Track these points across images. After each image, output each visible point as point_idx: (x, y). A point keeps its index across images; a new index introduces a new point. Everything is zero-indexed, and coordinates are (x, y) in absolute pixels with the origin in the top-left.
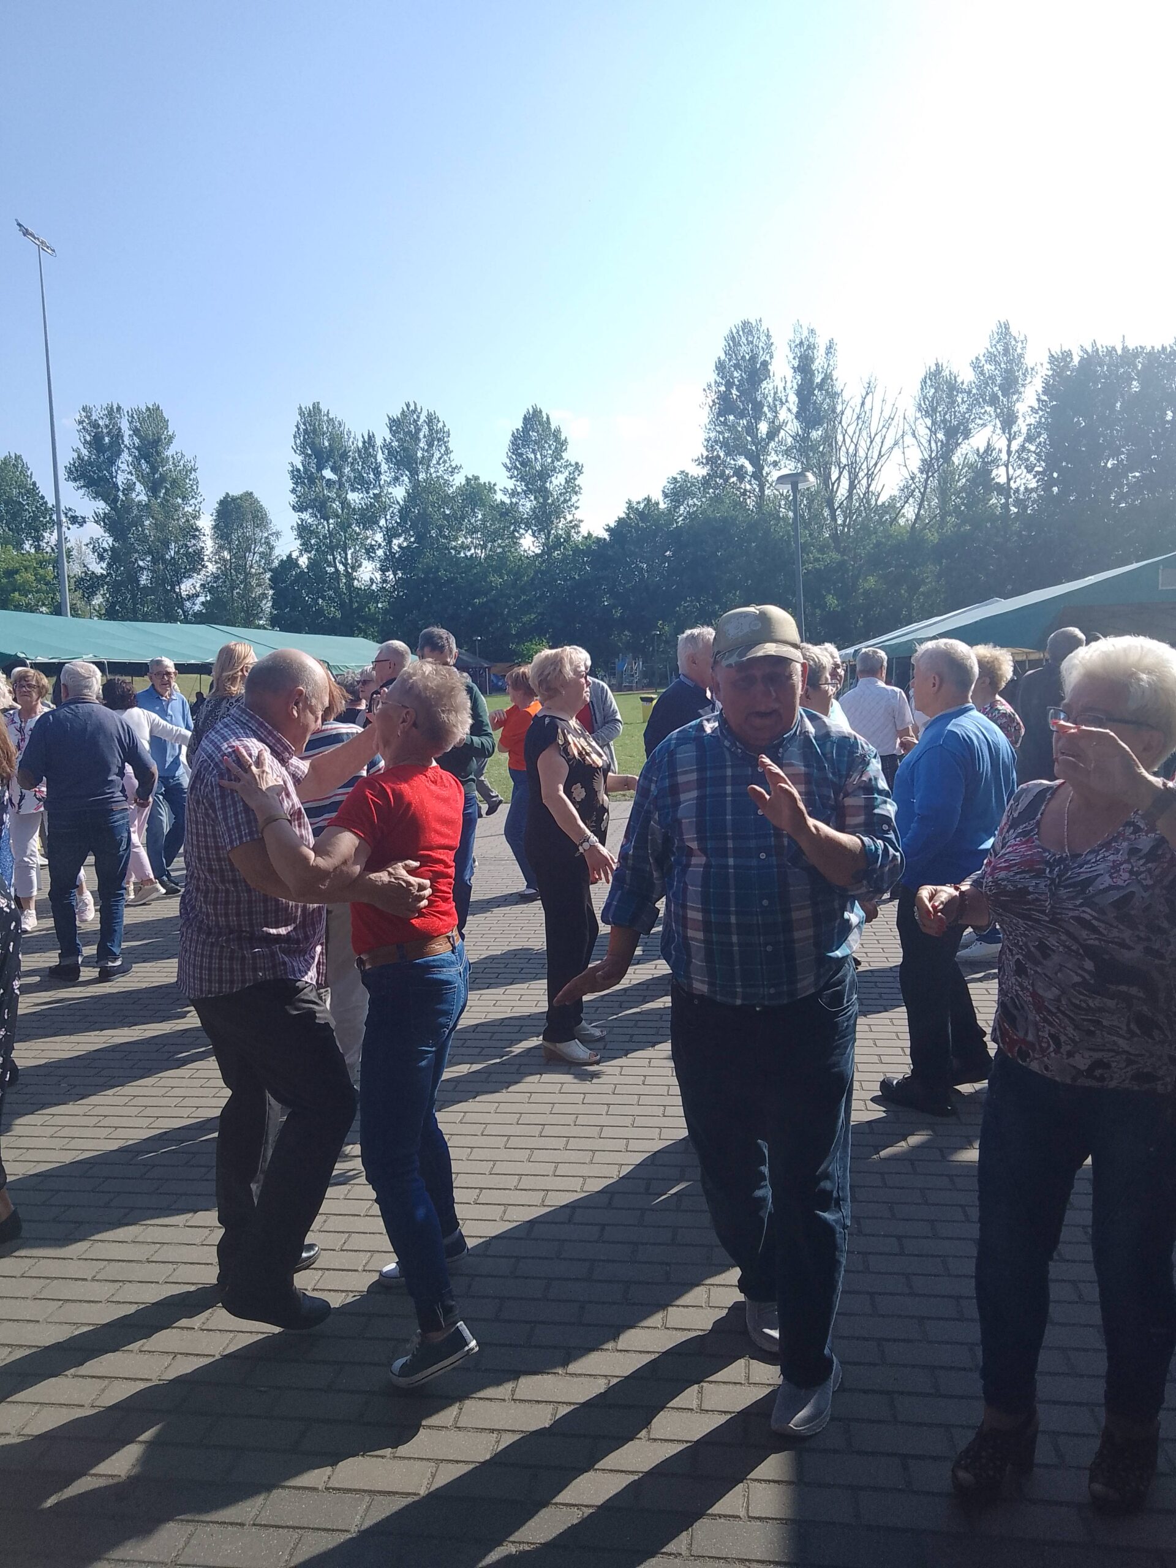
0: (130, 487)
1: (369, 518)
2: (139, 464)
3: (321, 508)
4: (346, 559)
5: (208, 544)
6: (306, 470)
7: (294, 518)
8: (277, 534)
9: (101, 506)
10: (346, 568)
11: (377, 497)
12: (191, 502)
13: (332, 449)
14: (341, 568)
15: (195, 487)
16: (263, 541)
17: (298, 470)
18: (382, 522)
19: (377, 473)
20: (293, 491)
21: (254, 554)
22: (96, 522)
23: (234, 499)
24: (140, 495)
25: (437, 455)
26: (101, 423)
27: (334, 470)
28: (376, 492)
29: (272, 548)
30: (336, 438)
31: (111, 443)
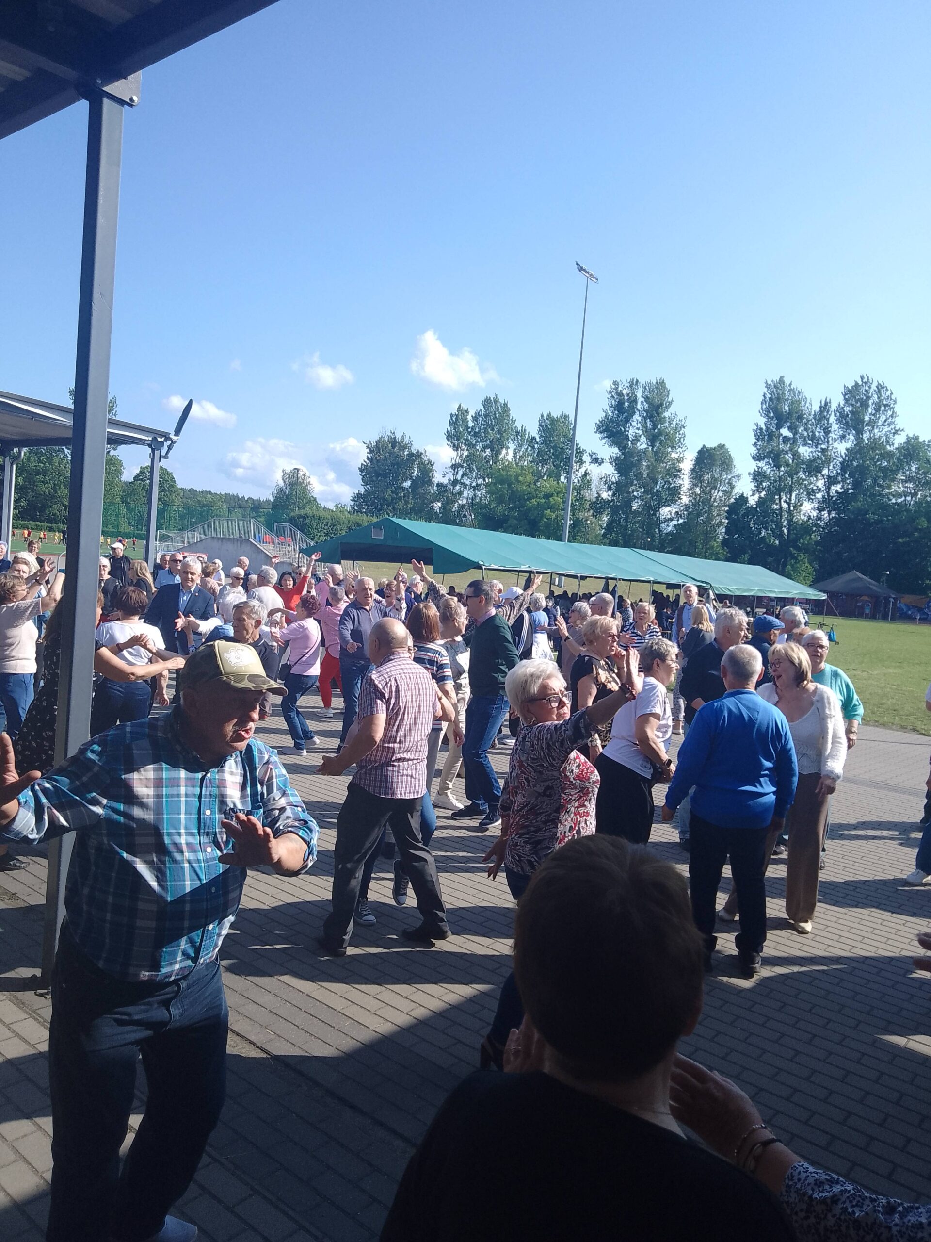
0: (637, 439)
1: (813, 468)
2: (646, 423)
3: (776, 458)
4: (790, 499)
5: (685, 482)
6: (767, 429)
7: (753, 466)
8: (739, 476)
9: (615, 451)
10: (790, 507)
11: (823, 451)
12: (678, 451)
13: (790, 414)
14: (785, 505)
15: (682, 439)
16: (727, 481)
17: (761, 429)
18: (825, 472)
19: (827, 431)
20: (755, 445)
21: (719, 491)
22: (610, 463)
23: (708, 450)
24: (643, 444)
25: (883, 418)
26: (625, 392)
27: (790, 428)
28: (823, 447)
29: (733, 487)
30: (795, 404)
31: (629, 406)
